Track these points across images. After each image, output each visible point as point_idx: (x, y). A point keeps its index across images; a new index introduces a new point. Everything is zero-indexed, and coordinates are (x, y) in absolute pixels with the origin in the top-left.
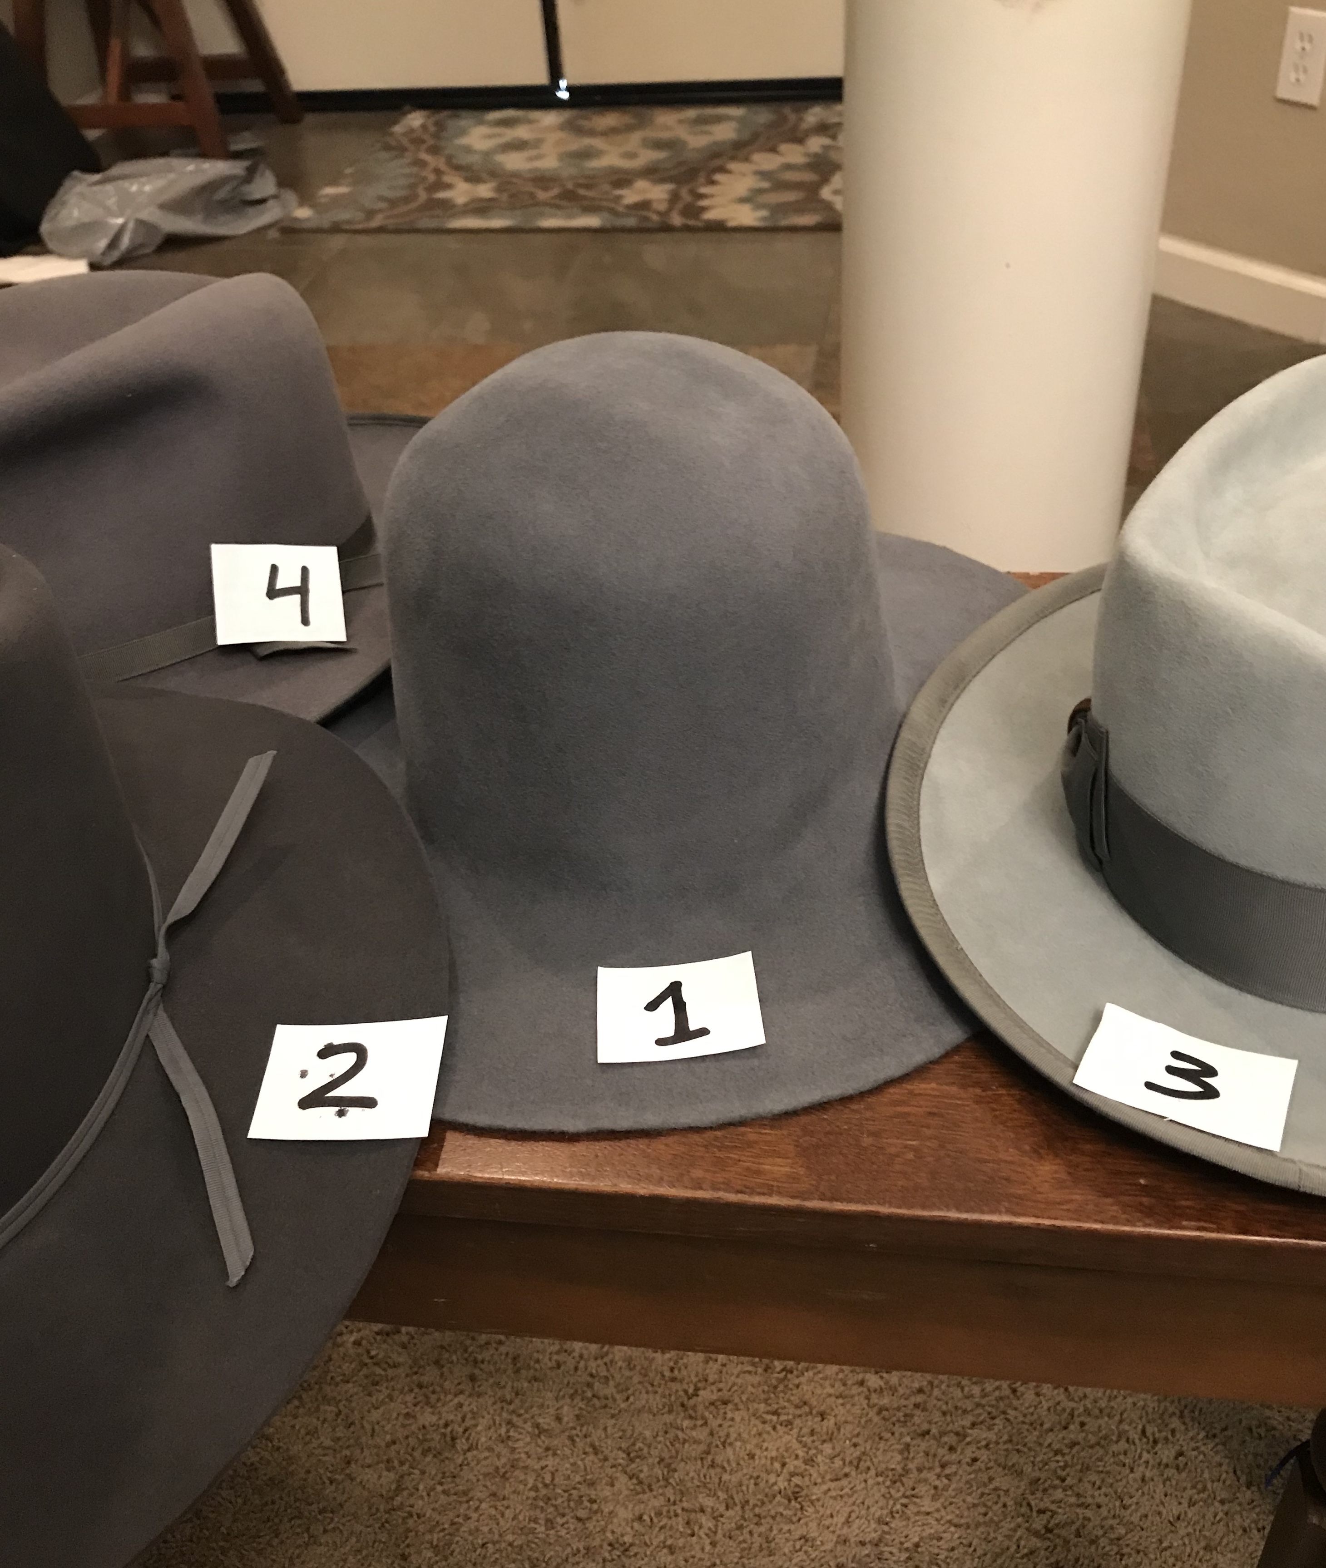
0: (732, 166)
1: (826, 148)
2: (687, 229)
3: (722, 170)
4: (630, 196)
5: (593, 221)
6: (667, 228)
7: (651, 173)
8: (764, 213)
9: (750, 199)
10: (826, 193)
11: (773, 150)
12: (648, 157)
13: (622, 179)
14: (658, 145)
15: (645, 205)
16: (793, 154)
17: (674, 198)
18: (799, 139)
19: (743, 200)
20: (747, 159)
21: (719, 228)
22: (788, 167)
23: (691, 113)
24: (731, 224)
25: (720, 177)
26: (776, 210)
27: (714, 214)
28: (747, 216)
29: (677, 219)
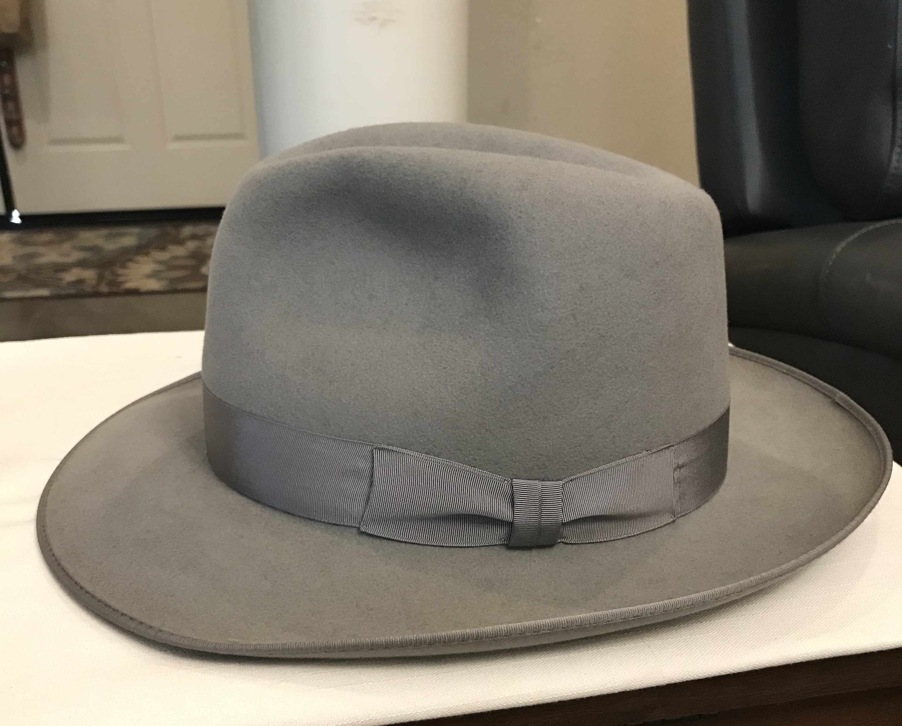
0: (139, 258)
1: (199, 247)
4: (70, 277)
5: (44, 292)
7: (82, 264)
8: (164, 283)
9: (154, 276)
10: (204, 270)
11: (163, 249)
12: (77, 256)
13: (62, 268)
14: (84, 249)
15: (80, 282)
16: (179, 251)
18: (180, 242)
19: (149, 277)
20: (147, 254)
22: (176, 258)
24: (144, 289)
25: (131, 264)
26: (172, 281)
27: (130, 285)
28: (153, 285)
29: (104, 289)
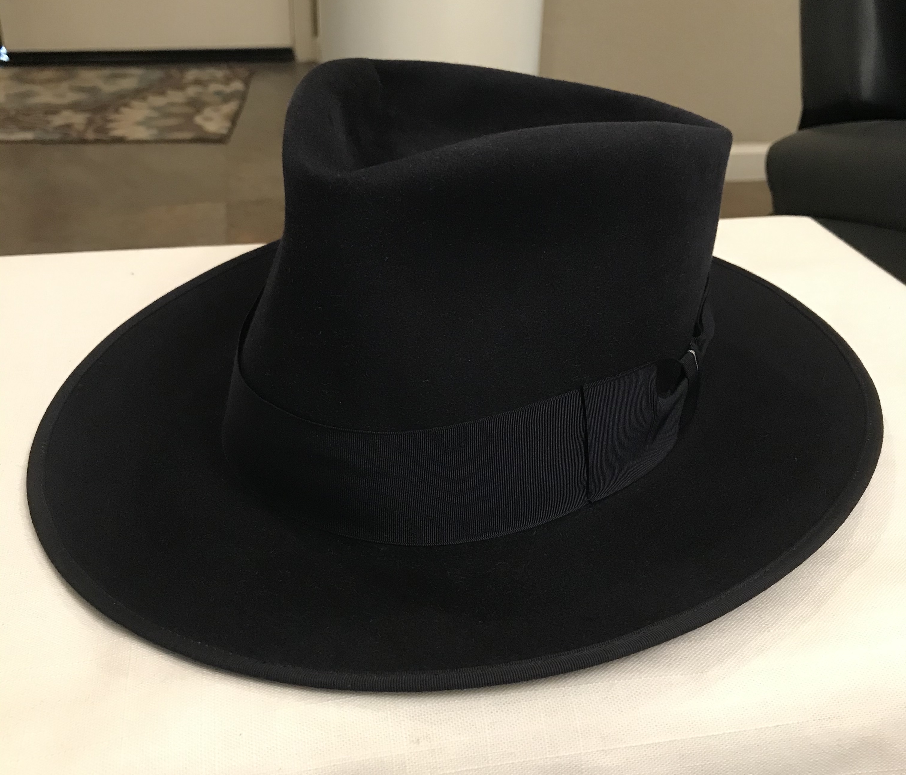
1: (199, 93)
2: (97, 141)
3: (126, 105)
4: (58, 120)
5: (29, 136)
6: (84, 141)
7: (75, 107)
8: (154, 131)
9: (146, 123)
10: (198, 120)
11: (162, 93)
12: (72, 97)
13: (53, 110)
14: (81, 90)
15: (69, 126)
16: (176, 97)
17: (90, 122)
18: (180, 87)
19: (140, 123)
20: (144, 99)
21: (121, 140)
22: (172, 104)
23: (107, 71)
24: (131, 138)
25: (125, 110)
26: (163, 130)
27: (118, 132)
28: (142, 133)
29: (90, 135)
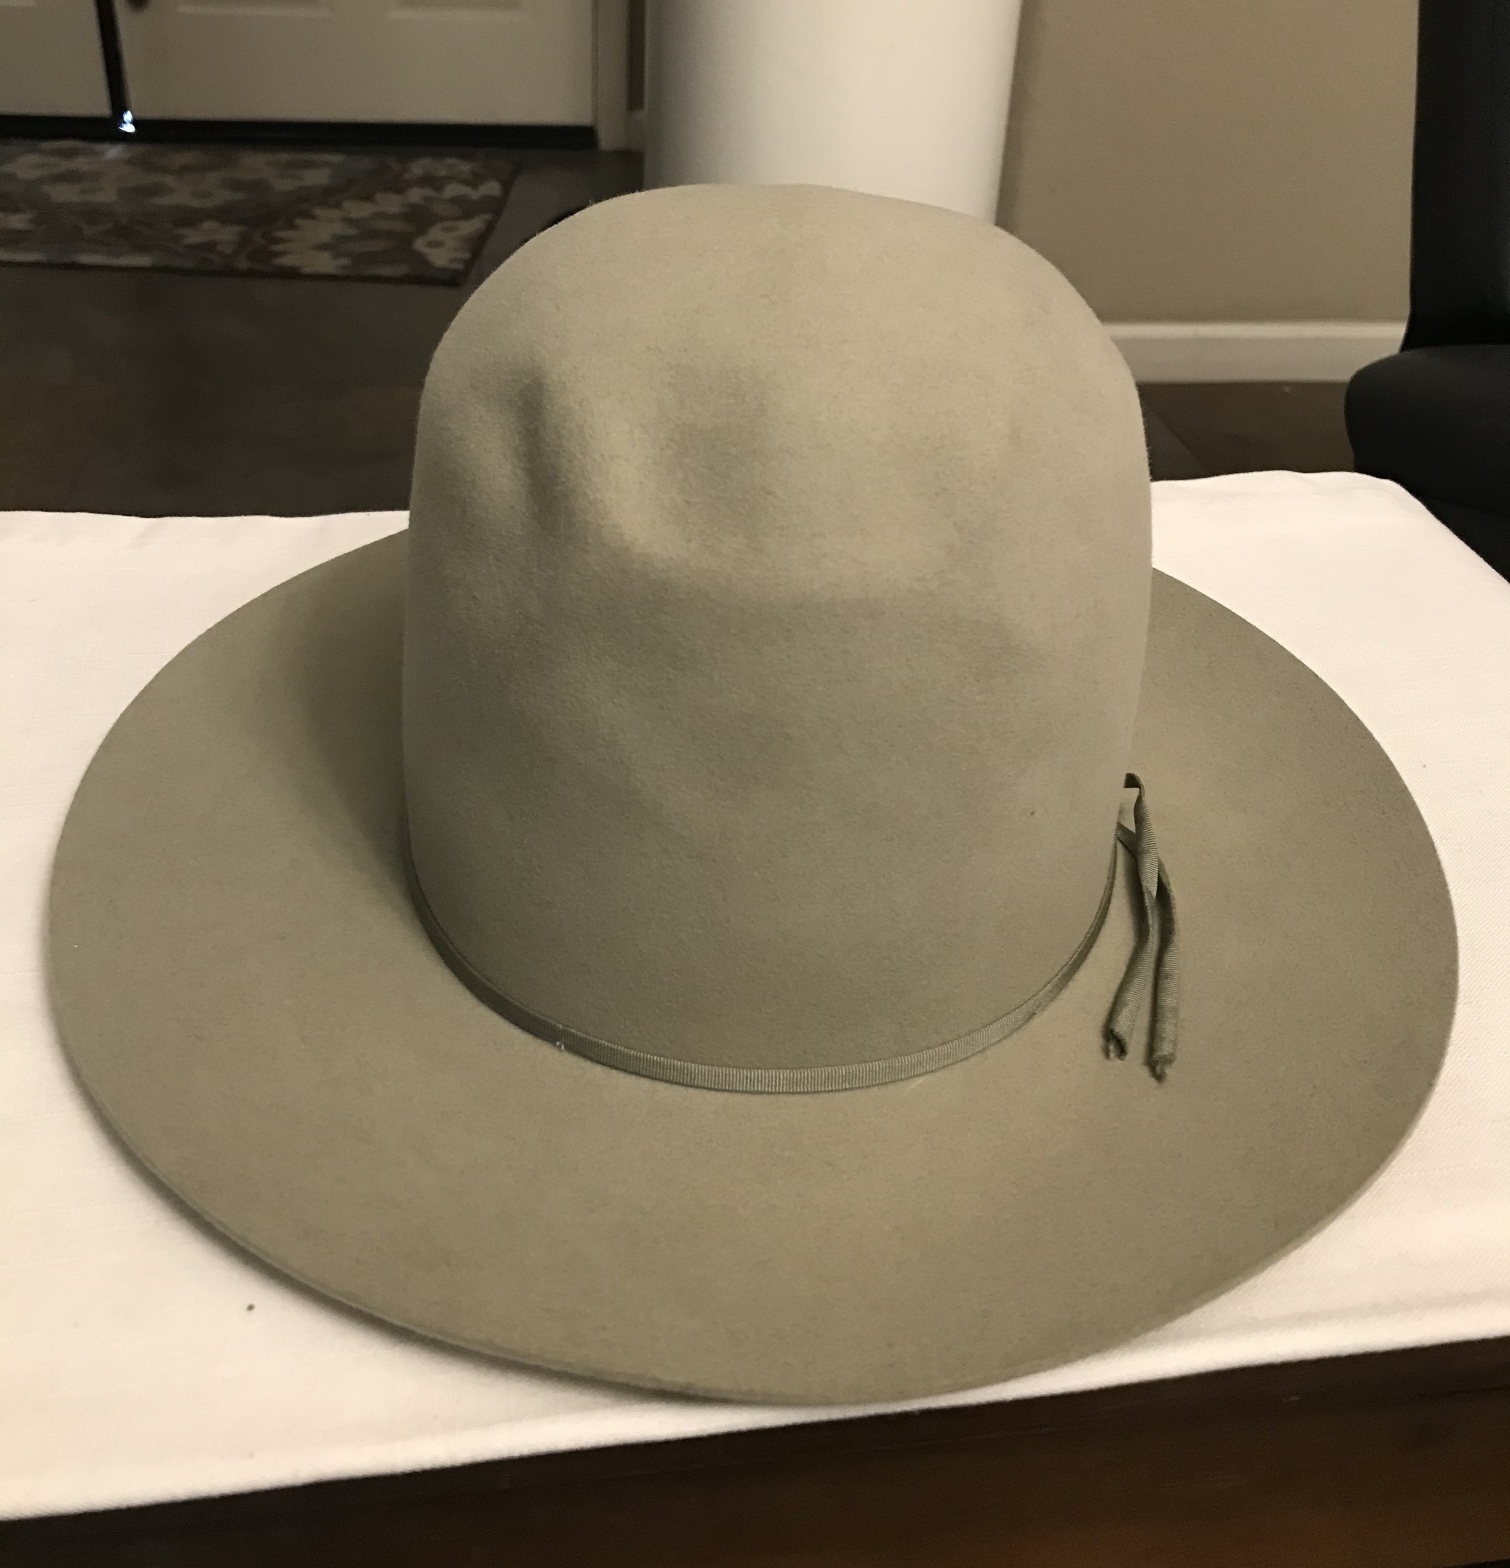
0: (319, 212)
1: (428, 199)
2: (250, 274)
3: (306, 215)
4: (193, 237)
5: (143, 260)
6: (229, 272)
7: (223, 215)
8: (345, 261)
9: (333, 247)
10: (420, 244)
11: (368, 198)
12: (223, 197)
13: (189, 219)
14: (237, 185)
15: (210, 246)
16: (391, 203)
17: (244, 240)
18: (399, 189)
19: (323, 247)
20: (336, 206)
21: (290, 274)
22: (382, 216)
23: (284, 156)
24: (307, 270)
25: (303, 223)
26: (359, 259)
27: (286, 261)
28: (325, 263)
29: (243, 264)
